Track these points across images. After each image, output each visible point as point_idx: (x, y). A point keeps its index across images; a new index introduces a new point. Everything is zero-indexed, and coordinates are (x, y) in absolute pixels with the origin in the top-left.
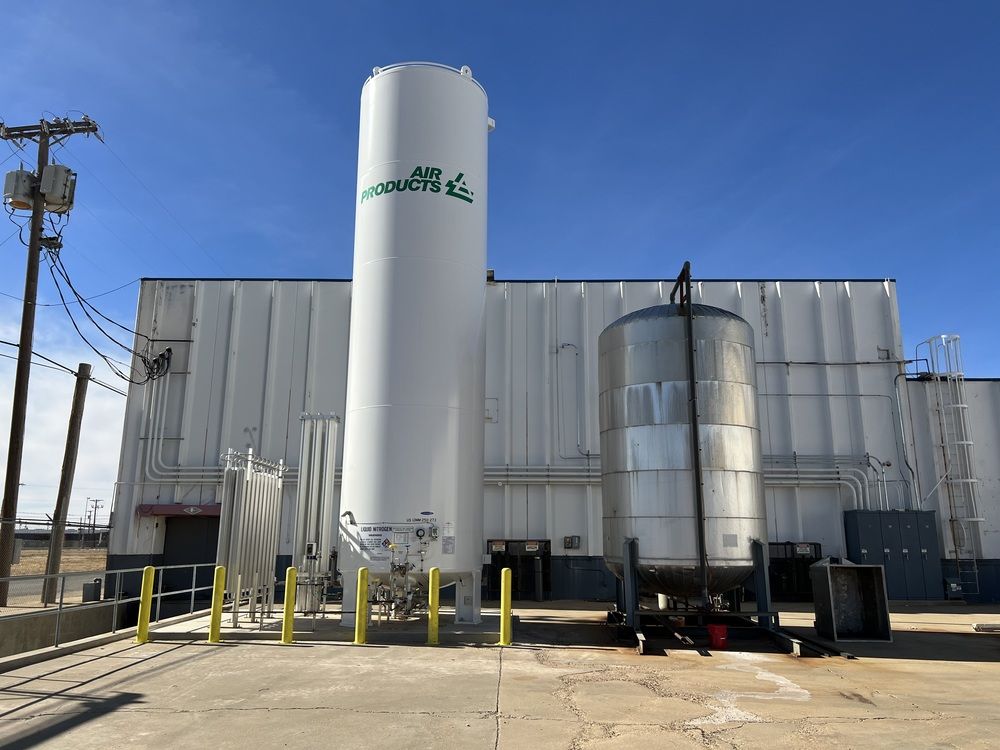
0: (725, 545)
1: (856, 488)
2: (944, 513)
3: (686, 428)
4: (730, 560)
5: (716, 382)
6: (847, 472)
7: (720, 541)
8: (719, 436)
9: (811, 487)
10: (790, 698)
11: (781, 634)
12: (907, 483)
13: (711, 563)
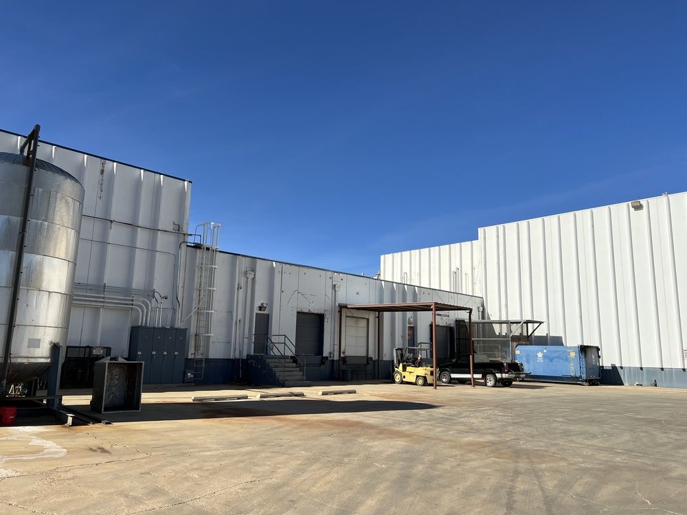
0: (29, 347)
1: (143, 312)
2: (193, 331)
3: (12, 254)
4: (31, 358)
5: (46, 223)
6: (138, 300)
7: (26, 343)
8: (41, 264)
9: (112, 309)
10: (50, 456)
11: (62, 411)
12: (174, 310)
13: (13, 360)
